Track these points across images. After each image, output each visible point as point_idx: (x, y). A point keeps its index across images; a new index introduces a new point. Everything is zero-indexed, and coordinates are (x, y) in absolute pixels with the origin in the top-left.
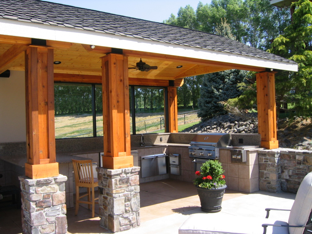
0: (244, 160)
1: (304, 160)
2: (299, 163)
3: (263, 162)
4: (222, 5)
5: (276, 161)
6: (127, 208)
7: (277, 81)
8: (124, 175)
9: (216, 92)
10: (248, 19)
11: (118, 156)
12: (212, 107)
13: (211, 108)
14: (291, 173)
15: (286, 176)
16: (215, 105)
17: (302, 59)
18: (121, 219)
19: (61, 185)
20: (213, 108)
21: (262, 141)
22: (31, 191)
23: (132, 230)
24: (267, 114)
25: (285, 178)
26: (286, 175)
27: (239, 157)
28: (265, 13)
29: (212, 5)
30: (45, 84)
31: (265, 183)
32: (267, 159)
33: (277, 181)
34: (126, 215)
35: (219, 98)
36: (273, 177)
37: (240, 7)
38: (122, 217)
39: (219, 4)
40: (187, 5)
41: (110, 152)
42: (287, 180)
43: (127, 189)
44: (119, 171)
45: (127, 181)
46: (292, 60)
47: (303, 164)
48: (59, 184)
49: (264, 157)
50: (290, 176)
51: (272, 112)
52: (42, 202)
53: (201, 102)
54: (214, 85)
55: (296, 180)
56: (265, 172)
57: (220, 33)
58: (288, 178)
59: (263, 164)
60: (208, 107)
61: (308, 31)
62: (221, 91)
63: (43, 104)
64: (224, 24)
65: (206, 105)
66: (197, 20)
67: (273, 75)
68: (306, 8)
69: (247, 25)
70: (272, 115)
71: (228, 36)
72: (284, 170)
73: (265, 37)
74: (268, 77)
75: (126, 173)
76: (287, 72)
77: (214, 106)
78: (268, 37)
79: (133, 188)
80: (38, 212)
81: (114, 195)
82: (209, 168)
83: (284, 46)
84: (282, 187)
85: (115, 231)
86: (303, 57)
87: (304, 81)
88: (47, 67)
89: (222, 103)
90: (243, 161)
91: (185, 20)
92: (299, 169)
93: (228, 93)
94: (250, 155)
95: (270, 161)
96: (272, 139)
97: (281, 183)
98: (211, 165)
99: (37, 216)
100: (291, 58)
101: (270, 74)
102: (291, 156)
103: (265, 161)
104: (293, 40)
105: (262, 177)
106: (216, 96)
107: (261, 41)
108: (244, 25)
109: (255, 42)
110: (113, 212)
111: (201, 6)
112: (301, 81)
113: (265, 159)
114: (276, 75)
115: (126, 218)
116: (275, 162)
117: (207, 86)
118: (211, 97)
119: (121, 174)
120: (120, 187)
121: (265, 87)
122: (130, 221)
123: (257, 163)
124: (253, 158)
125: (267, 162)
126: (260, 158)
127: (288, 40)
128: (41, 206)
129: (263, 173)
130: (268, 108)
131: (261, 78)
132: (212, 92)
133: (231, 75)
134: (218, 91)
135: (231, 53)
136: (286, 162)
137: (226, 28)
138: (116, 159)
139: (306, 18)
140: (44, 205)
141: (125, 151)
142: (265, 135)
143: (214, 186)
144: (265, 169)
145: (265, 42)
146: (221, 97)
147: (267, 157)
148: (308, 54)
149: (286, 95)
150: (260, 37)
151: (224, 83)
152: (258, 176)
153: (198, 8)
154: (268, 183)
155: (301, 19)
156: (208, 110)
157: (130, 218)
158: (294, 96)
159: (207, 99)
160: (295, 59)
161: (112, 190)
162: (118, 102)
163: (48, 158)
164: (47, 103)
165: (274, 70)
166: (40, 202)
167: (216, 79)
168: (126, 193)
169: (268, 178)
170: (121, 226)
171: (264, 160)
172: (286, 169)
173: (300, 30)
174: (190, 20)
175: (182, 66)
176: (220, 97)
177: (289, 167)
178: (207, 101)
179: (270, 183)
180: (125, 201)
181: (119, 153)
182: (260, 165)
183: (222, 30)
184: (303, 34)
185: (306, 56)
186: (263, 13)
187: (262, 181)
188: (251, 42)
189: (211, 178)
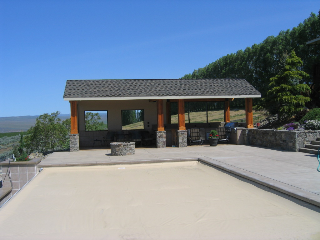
6: (183, 141)
15: (250, 139)
18: (181, 144)
19: (165, 133)
21: (246, 125)
22: (157, 134)
24: (247, 115)
44: (181, 131)
56: (244, 137)
67: (251, 99)
72: (250, 136)
79: (185, 136)
81: (179, 137)
85: (179, 147)
90: (236, 132)
96: (250, 124)
99: (159, 140)
110: (179, 142)
120: (181, 135)
123: (242, 134)
124: (239, 132)
138: (180, 128)
152: (242, 139)
163: (162, 126)
164: (162, 113)
166: (159, 136)
179: (245, 141)
181: (182, 126)
189: (212, 135)
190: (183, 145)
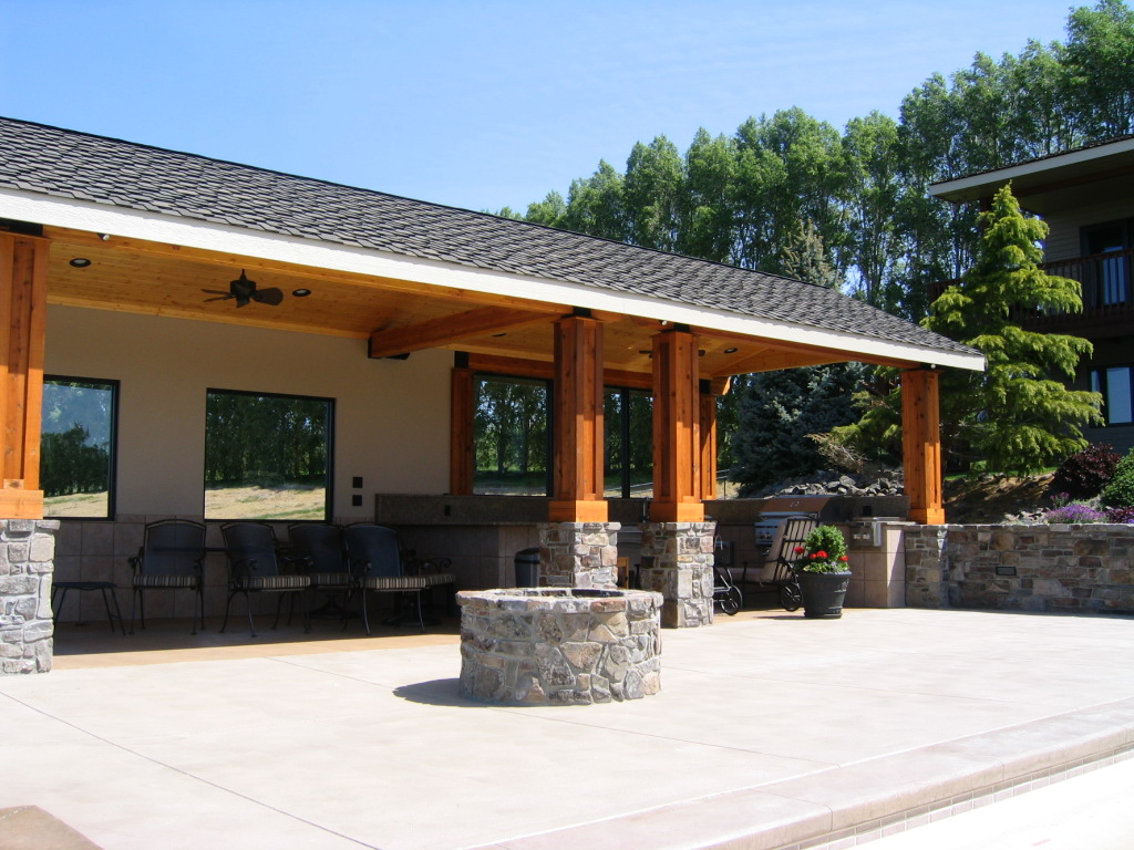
0: (877, 543)
1: (992, 542)
2: (984, 547)
3: (915, 549)
4: (771, 142)
5: (941, 545)
6: (696, 590)
7: (943, 391)
8: (692, 533)
9: (785, 415)
10: (855, 192)
11: (682, 501)
12: (773, 453)
13: (769, 458)
14: (968, 569)
15: (959, 575)
16: (782, 449)
17: (996, 345)
18: (686, 606)
19: (612, 536)
20: (775, 457)
21: (912, 508)
22: (577, 539)
23: (701, 628)
24: (923, 454)
25: (957, 579)
26: (959, 573)
27: (866, 537)
28: (911, 176)
29: (738, 141)
30: (592, 377)
31: (918, 591)
32: (922, 542)
33: (941, 585)
34: (694, 601)
35: (793, 431)
36: (934, 577)
37: (830, 152)
38: (689, 603)
39: (764, 141)
40: (658, 136)
41: (669, 495)
42: (961, 584)
43: (696, 557)
44: (687, 526)
45: (695, 544)
46: (976, 347)
47: (992, 548)
48: (610, 533)
49: (915, 539)
50: (966, 575)
51: (932, 448)
52: (589, 557)
53: (743, 441)
54: (779, 396)
55: (979, 581)
56: (918, 568)
57: (798, 260)
58: (962, 578)
59: (914, 553)
60: (763, 454)
61: (1012, 283)
62: (797, 412)
63: (588, 407)
64: (806, 234)
65: (757, 449)
66: (690, 186)
67: (936, 376)
68: (1009, 231)
69: (852, 208)
70: (933, 454)
71: (817, 267)
72: (956, 564)
73: (909, 251)
74: (926, 381)
75: (696, 531)
76: (967, 372)
77: (778, 451)
78: (918, 255)
79: (704, 556)
80: (584, 573)
81: (679, 565)
82: (821, 537)
83: (960, 314)
84: (950, 598)
85: (679, 624)
86: (999, 341)
87: (1002, 392)
88: (594, 351)
89: (816, 437)
90: (876, 545)
91: (650, 186)
92: (982, 559)
93: (817, 420)
94: (889, 532)
95: (928, 546)
96: (932, 504)
97: (950, 591)
98: (824, 534)
99: (582, 579)
100: (974, 341)
101: (929, 373)
102: (969, 535)
103: (918, 547)
104: (979, 300)
105: (912, 578)
106: (785, 425)
107: (895, 264)
108: (841, 208)
109: (876, 268)
110: (676, 594)
111: (706, 141)
112: (997, 393)
113: (918, 542)
114: (941, 378)
115: (694, 606)
116: (937, 547)
117: (760, 399)
118: (770, 428)
119: (689, 530)
120: (687, 553)
121: (920, 400)
122: (699, 613)
123: (902, 551)
124: (893, 539)
125: (922, 547)
126: (909, 541)
127: (969, 300)
128: (588, 565)
129: (913, 570)
130: (925, 440)
131: (911, 381)
132: (775, 414)
133: (826, 373)
134: (790, 412)
135: (861, 334)
136: (959, 547)
137: (812, 246)
138: (681, 507)
139: (1008, 253)
140: (592, 563)
141: (692, 494)
142: (919, 497)
143: (832, 569)
144: (917, 562)
145: (908, 269)
146: (799, 427)
147: (923, 537)
148: (1011, 335)
149: (962, 423)
150: (894, 252)
151: (806, 391)
152: (902, 578)
153: (695, 148)
154: (923, 590)
155: (999, 254)
156: (760, 464)
157: (700, 606)
158: (980, 425)
159: (758, 434)
160: (982, 345)
161: (676, 556)
162: (684, 412)
163: (594, 491)
164: (594, 408)
165: (939, 367)
166: (587, 558)
167: (784, 381)
168: (695, 563)
169: (923, 579)
170: (687, 618)
171: (915, 545)
172: (958, 561)
173: (996, 279)
174: (665, 186)
175: (735, 350)
176: (796, 428)
177: (966, 556)
178: (758, 438)
179: (927, 590)
180: (693, 578)
181: (685, 498)
182: (906, 555)
183: (803, 252)
184: (1002, 289)
185: (1007, 338)
186: (904, 175)
187: (910, 587)
188: (864, 267)
189: (825, 555)
190: (695, 614)
